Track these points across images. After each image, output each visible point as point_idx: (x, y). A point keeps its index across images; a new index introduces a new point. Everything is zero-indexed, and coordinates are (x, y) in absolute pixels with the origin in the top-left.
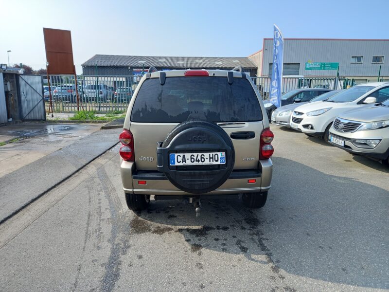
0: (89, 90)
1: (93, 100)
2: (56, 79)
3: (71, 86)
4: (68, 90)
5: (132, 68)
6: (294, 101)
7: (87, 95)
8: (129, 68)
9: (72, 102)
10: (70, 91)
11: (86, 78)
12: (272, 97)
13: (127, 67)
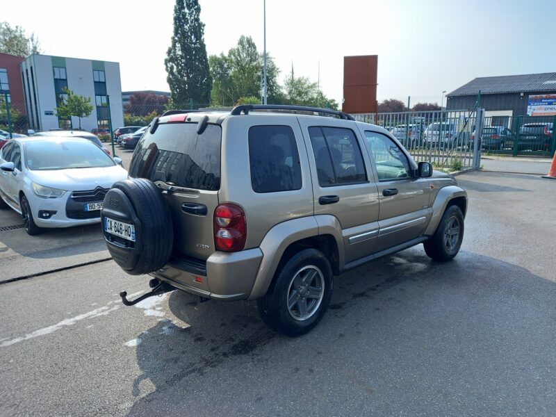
2: (396, 118)
5: (527, 93)
8: (522, 94)
11: (449, 113)
13: (519, 93)
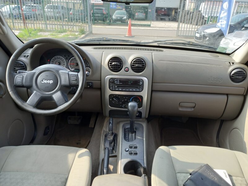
0: (49, 10)
1: (53, 18)
3: (35, 6)
4: (33, 9)
6: (243, 27)
7: (47, 14)
9: (37, 20)
10: (34, 10)
12: (220, 21)
